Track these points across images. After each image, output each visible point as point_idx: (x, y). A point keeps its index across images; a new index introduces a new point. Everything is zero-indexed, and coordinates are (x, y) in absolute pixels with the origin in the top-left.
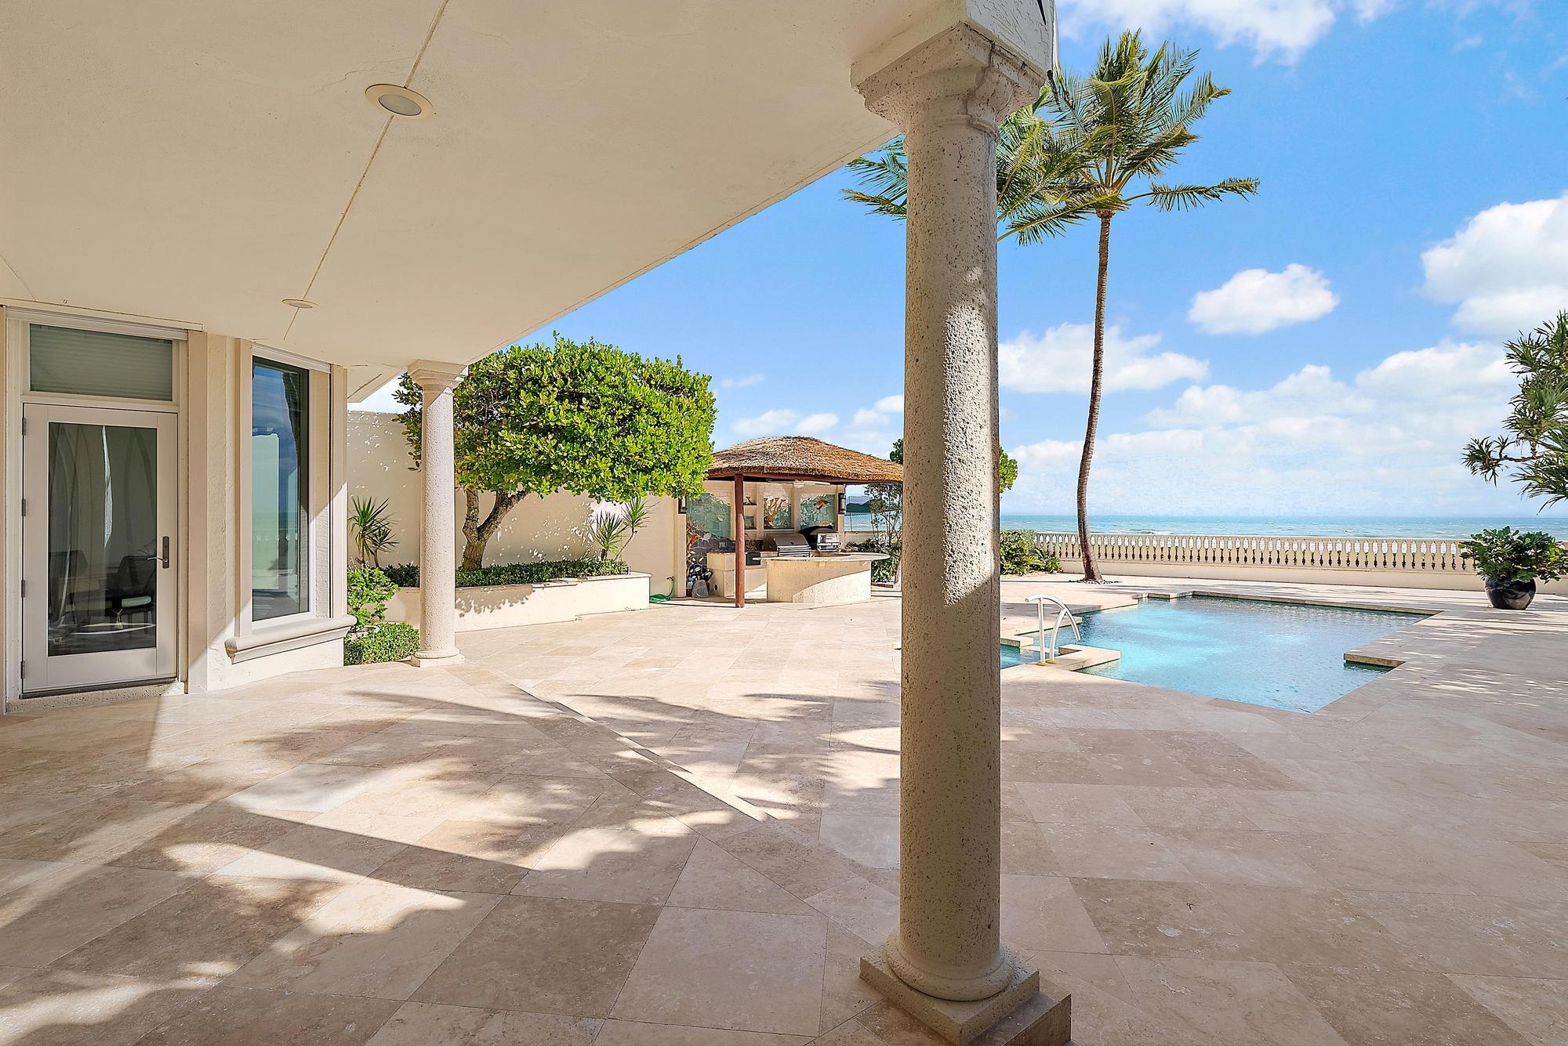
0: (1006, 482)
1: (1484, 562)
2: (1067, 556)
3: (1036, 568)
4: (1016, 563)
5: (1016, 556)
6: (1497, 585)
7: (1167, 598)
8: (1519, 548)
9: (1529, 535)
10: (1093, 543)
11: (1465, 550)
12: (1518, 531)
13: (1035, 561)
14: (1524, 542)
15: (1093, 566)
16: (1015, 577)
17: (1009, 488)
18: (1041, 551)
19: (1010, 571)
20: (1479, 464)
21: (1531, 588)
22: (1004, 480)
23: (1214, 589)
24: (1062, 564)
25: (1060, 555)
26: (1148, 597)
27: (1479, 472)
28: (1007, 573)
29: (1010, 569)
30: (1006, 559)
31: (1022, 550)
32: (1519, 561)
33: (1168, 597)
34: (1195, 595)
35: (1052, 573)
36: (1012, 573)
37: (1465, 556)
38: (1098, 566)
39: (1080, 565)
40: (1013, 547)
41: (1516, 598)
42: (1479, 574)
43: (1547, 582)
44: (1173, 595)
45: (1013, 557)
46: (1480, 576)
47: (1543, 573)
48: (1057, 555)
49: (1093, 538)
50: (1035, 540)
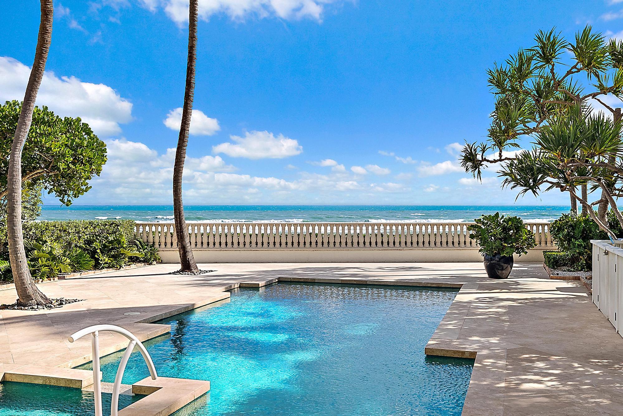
0: (93, 167)
1: (484, 242)
2: (166, 245)
3: (134, 260)
4: (113, 256)
5: (112, 249)
6: (491, 260)
7: (255, 288)
8: (505, 229)
9: (510, 219)
10: (190, 232)
11: (471, 232)
12: (503, 217)
13: (135, 253)
14: (508, 224)
15: (189, 256)
16: (111, 272)
17: (98, 173)
18: (140, 242)
19: (106, 265)
20: (469, 164)
21: (510, 261)
22: (91, 164)
23: (296, 274)
24: (162, 254)
25: (160, 245)
26: (240, 287)
27: (470, 170)
28: (103, 268)
29: (106, 263)
30: (102, 252)
31: (119, 242)
32: (505, 240)
33: (257, 286)
34: (282, 281)
35: (151, 264)
36: (108, 268)
37: (472, 236)
38: (194, 254)
39: (176, 254)
40: (111, 238)
41: (502, 270)
42: (480, 251)
43: (520, 256)
44: (262, 283)
45: (110, 250)
46: (481, 253)
47: (517, 248)
48: (157, 246)
49: (190, 228)
50: (135, 231)
